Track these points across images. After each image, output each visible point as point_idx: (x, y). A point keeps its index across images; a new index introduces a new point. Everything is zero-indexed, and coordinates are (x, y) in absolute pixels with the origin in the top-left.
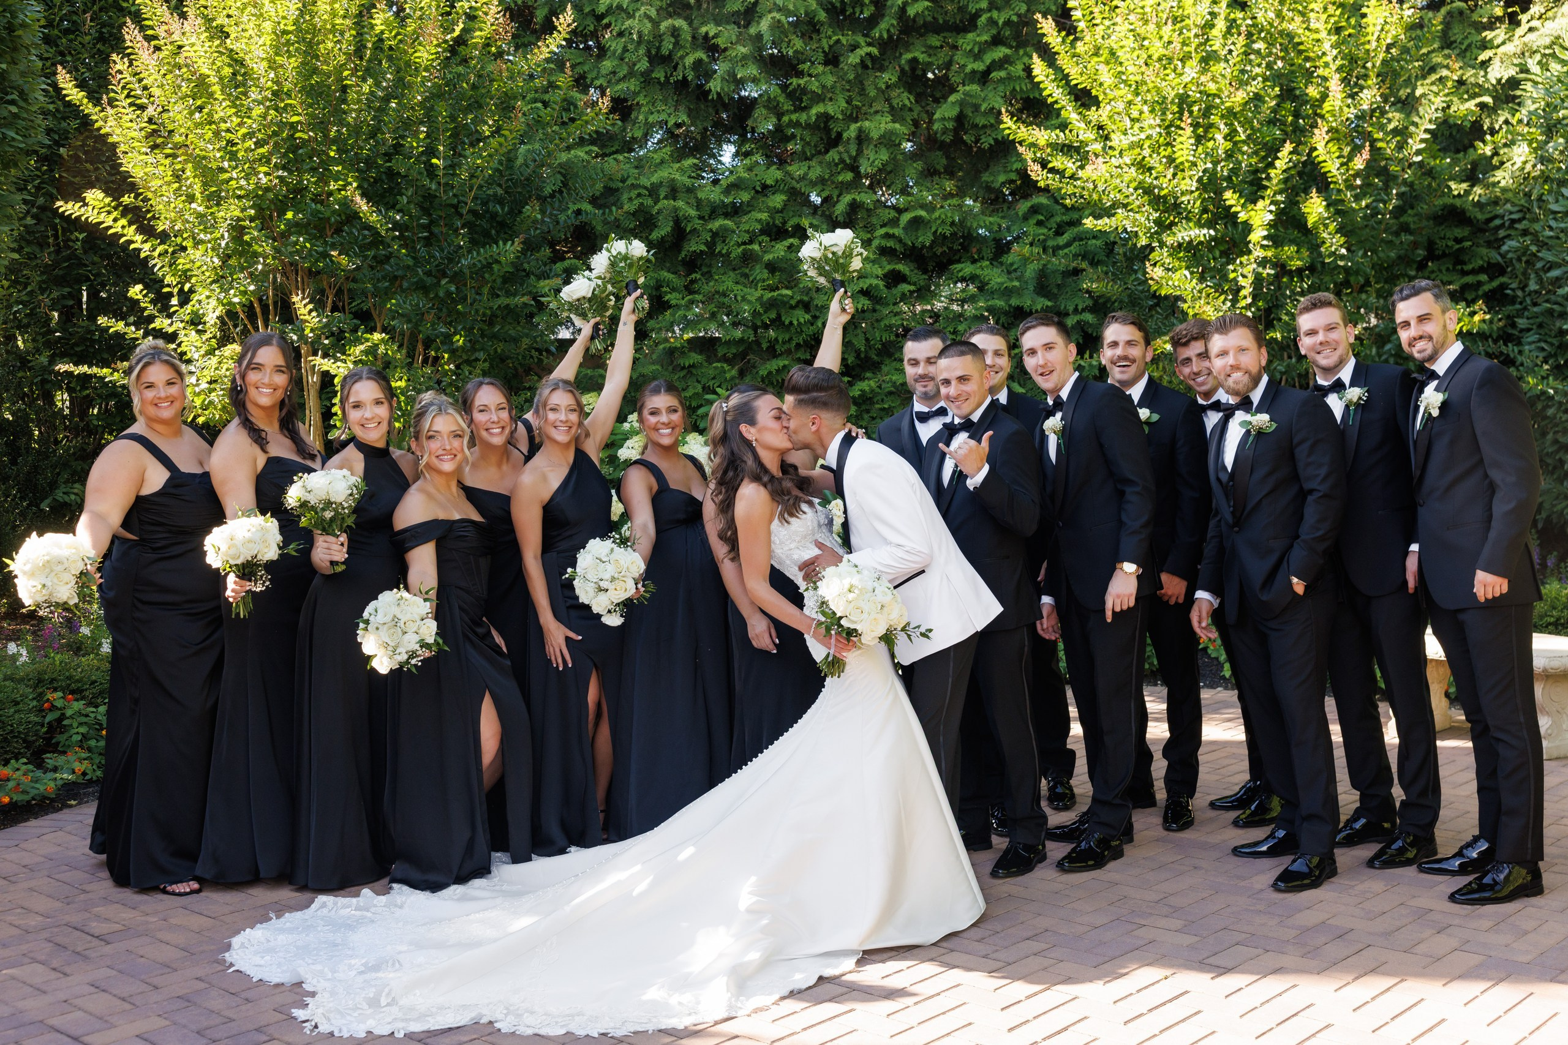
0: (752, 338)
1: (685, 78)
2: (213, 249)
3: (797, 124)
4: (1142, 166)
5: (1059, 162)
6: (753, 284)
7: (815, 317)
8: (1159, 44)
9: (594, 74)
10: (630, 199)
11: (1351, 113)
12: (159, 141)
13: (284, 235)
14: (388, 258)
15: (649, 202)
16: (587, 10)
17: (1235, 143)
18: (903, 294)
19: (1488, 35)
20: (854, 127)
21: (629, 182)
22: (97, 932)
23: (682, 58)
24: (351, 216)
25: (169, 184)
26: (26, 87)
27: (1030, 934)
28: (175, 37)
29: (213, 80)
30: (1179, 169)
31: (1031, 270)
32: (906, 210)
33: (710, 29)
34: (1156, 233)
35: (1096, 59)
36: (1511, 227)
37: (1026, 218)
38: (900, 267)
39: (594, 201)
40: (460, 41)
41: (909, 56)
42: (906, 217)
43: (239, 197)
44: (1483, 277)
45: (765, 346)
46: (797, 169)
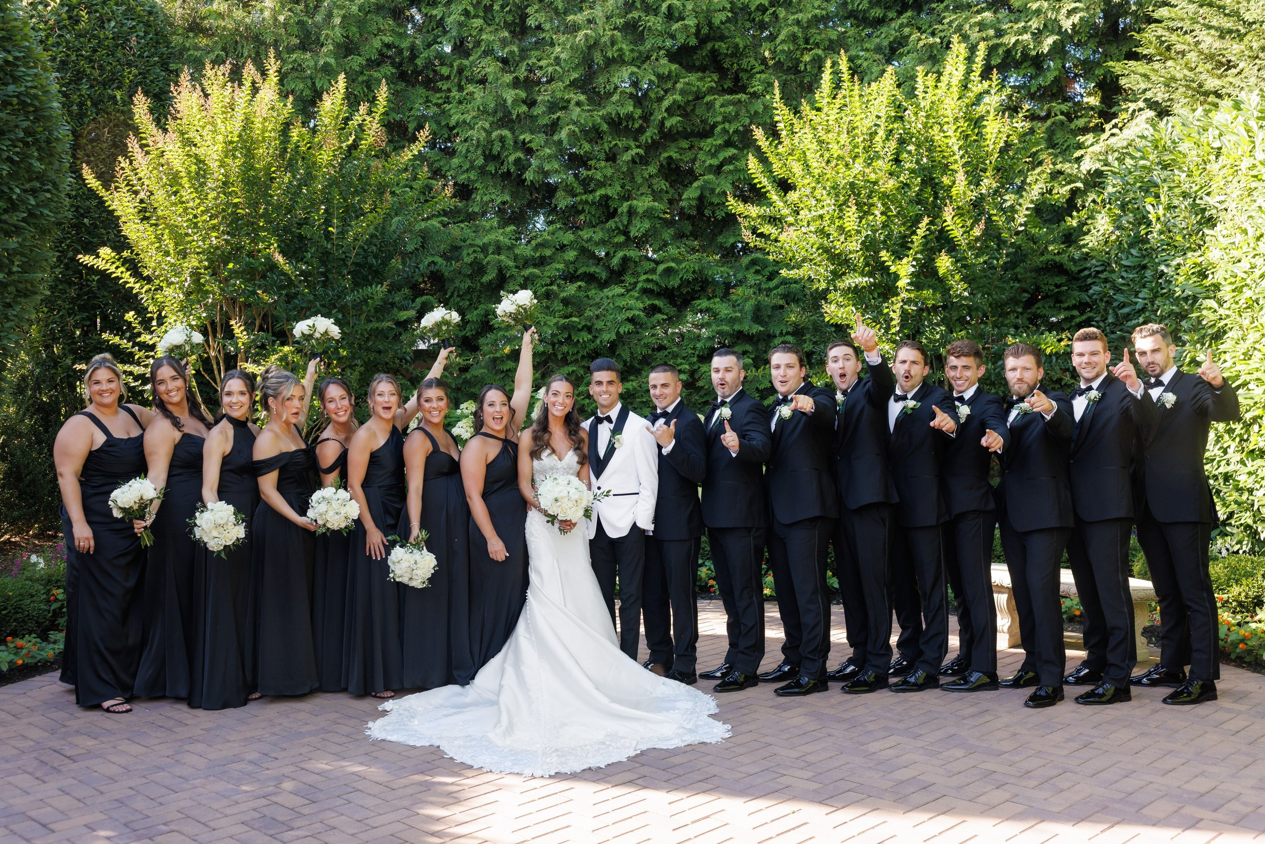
0: (551, 351)
1: (508, 170)
2: (180, 288)
3: (586, 202)
4: (822, 232)
5: (767, 229)
6: (552, 313)
7: (595, 337)
8: (836, 147)
9: (447, 168)
10: (468, 254)
11: (972, 195)
12: (147, 214)
13: (226, 280)
14: (296, 294)
15: (482, 256)
16: (443, 123)
17: (888, 217)
18: (658, 322)
19: (1081, 139)
20: (626, 205)
21: (468, 242)
22: (69, 753)
23: (507, 157)
24: (273, 266)
25: (152, 243)
26: (57, 180)
27: (702, 778)
28: (159, 145)
29: (183, 174)
30: (848, 235)
31: (749, 306)
32: (662, 262)
33: (527, 137)
34: (833, 280)
35: (790, 158)
36: (1095, 277)
37: (747, 268)
38: (657, 302)
39: (444, 256)
40: (354, 146)
41: (666, 155)
42: (661, 267)
43: (198, 253)
44: (1075, 313)
45: (560, 357)
46: (586, 234)
